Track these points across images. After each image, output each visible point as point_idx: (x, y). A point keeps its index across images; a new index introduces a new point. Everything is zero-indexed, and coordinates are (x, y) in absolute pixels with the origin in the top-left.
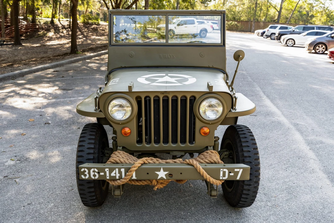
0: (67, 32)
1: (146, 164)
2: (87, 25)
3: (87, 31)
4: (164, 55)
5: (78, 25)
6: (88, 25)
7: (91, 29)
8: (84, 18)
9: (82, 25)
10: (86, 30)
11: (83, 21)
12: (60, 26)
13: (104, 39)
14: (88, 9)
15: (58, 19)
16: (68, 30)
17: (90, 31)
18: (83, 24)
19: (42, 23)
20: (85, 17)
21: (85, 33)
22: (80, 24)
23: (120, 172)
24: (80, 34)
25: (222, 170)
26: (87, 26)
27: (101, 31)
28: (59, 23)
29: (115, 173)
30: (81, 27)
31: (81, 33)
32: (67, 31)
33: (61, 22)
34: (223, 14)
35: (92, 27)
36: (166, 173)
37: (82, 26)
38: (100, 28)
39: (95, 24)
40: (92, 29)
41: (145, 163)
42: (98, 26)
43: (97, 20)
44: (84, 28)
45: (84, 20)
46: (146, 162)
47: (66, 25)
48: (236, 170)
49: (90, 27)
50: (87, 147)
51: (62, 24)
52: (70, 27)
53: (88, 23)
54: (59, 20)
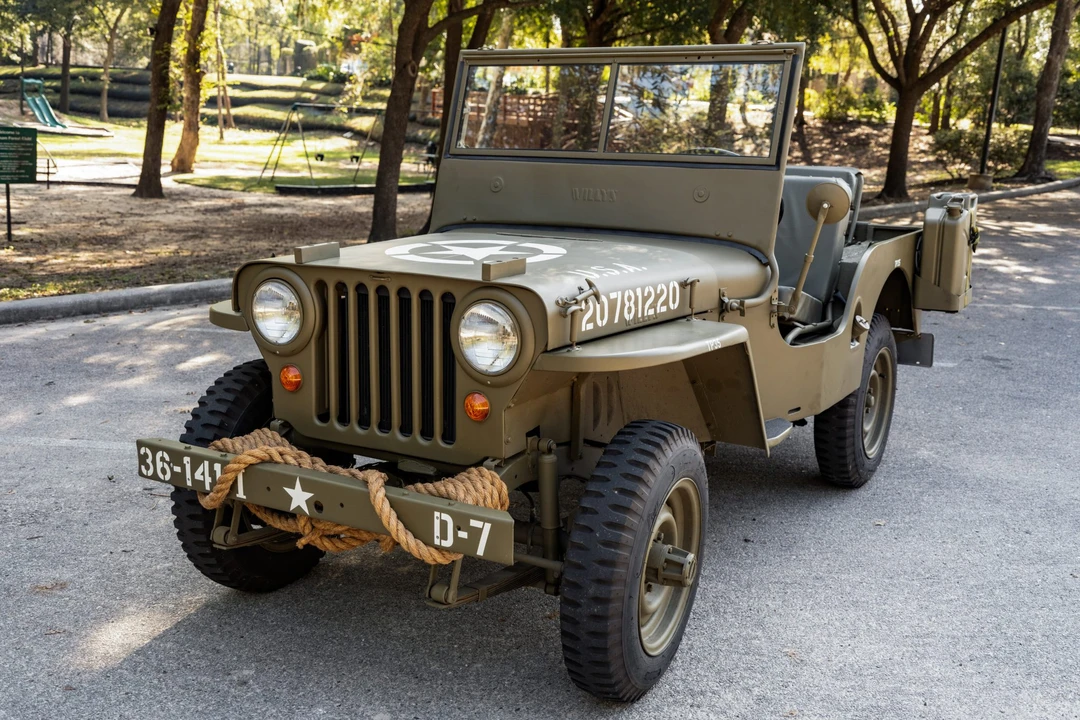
0: (755, 150)
1: (277, 463)
2: (837, 125)
3: (828, 146)
4: (585, 191)
5: (805, 126)
6: (841, 128)
7: (846, 141)
8: (830, 99)
9: (819, 125)
10: (824, 145)
11: (828, 110)
12: (739, 127)
13: (875, 178)
14: (854, 70)
15: (738, 106)
16: (764, 142)
17: (837, 149)
18: (823, 123)
19: (684, 118)
20: (833, 98)
21: (819, 155)
22: (811, 123)
23: (212, 473)
24: (797, 158)
25: (437, 514)
26: (835, 129)
27: (880, 149)
28: (740, 118)
29: (203, 474)
30: (810, 133)
31: (804, 153)
32: (758, 145)
33: (749, 115)
34: (791, 57)
35: (852, 135)
36: (309, 495)
37: (816, 128)
38: (881, 140)
39: (869, 124)
40: (849, 140)
41: (271, 461)
42: (875, 132)
43: (879, 110)
44: (821, 138)
45: (831, 108)
46: (278, 458)
47: (762, 126)
48: (474, 523)
49: (844, 135)
50: (209, 409)
51: (749, 120)
52: (769, 135)
53: (843, 120)
54: (743, 109)
